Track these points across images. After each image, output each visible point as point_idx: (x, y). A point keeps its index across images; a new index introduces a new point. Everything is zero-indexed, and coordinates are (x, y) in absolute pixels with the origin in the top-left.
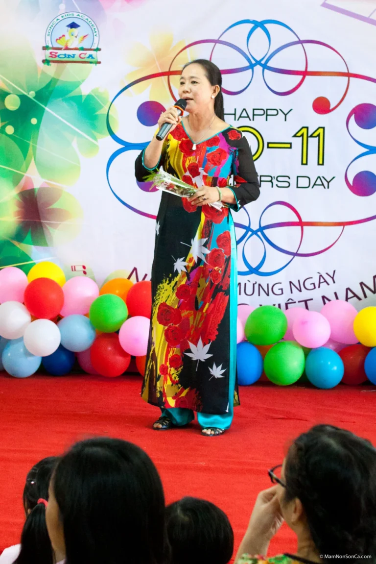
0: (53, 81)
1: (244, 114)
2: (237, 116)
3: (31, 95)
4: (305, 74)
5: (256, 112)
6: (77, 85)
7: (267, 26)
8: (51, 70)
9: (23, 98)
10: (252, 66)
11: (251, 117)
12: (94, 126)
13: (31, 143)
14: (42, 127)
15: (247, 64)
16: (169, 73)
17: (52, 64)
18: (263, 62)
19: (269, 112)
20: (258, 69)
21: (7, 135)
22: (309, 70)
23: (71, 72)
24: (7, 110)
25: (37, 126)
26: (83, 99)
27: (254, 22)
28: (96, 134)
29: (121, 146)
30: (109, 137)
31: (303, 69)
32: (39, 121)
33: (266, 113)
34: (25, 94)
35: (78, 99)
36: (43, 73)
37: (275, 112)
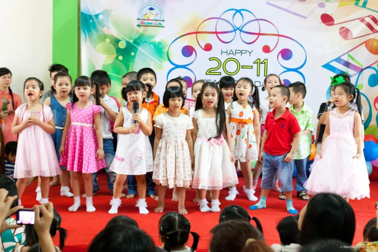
0: (142, 35)
1: (231, 52)
2: (228, 53)
3: (131, 42)
4: (259, 34)
5: (237, 52)
6: (153, 37)
7: (242, 12)
8: (141, 30)
9: (128, 43)
10: (235, 30)
11: (234, 53)
12: (161, 57)
13: (131, 64)
14: (136, 57)
15: (233, 29)
16: (197, 33)
17: (142, 27)
18: (240, 29)
19: (243, 52)
20: (238, 31)
21: (119, 60)
22: (261, 32)
23: (151, 31)
24: (120, 48)
25: (134, 57)
26: (157, 44)
27: (236, 10)
28: (162, 60)
29: (174, 66)
30: (169, 62)
31: (258, 32)
32: (135, 54)
33: (241, 52)
34: (129, 41)
35: (154, 44)
36: (137, 31)
37: (245, 52)
